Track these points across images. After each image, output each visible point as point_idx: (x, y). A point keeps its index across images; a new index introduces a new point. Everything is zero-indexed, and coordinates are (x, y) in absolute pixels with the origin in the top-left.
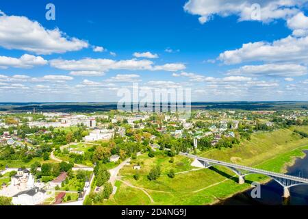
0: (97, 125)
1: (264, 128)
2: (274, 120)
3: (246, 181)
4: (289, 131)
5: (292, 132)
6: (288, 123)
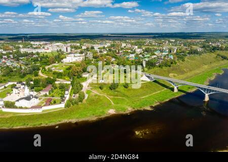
0: (71, 51)
1: (195, 52)
2: (204, 47)
3: (179, 90)
4: (214, 55)
5: (215, 56)
6: (214, 49)
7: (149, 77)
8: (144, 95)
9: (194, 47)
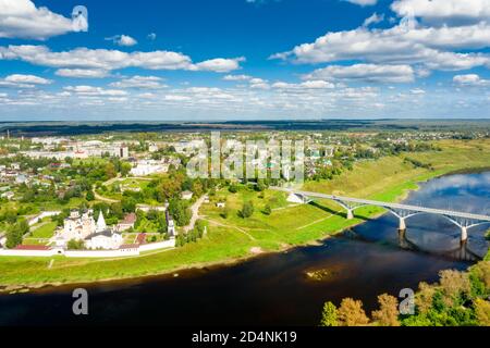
1: (368, 155)
2: (379, 146)
3: (355, 216)
4: (398, 160)
5: (402, 161)
6: (398, 149)
7: (300, 196)
8: (300, 224)
9: (363, 146)
